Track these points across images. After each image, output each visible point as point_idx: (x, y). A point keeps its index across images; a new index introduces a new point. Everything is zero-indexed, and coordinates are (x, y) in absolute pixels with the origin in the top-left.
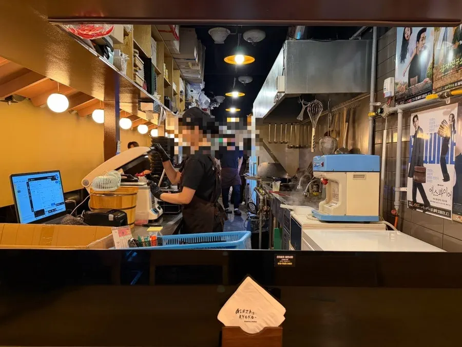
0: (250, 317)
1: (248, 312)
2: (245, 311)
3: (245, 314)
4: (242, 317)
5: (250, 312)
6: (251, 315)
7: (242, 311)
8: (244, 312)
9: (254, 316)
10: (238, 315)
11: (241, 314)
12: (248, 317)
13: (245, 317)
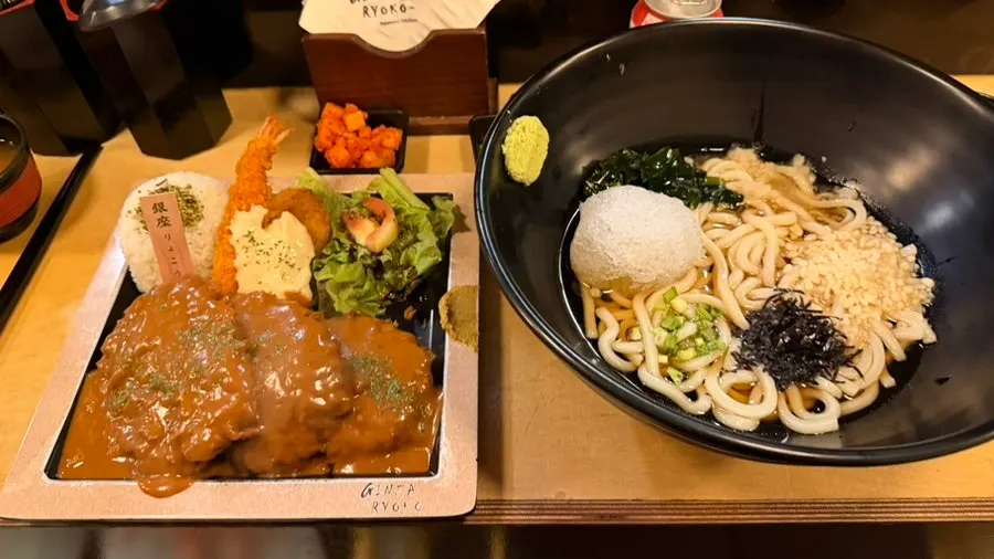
4: (370, 11)
9: (406, 3)
11: (365, 4)
12: (389, 9)
13: (379, 11)
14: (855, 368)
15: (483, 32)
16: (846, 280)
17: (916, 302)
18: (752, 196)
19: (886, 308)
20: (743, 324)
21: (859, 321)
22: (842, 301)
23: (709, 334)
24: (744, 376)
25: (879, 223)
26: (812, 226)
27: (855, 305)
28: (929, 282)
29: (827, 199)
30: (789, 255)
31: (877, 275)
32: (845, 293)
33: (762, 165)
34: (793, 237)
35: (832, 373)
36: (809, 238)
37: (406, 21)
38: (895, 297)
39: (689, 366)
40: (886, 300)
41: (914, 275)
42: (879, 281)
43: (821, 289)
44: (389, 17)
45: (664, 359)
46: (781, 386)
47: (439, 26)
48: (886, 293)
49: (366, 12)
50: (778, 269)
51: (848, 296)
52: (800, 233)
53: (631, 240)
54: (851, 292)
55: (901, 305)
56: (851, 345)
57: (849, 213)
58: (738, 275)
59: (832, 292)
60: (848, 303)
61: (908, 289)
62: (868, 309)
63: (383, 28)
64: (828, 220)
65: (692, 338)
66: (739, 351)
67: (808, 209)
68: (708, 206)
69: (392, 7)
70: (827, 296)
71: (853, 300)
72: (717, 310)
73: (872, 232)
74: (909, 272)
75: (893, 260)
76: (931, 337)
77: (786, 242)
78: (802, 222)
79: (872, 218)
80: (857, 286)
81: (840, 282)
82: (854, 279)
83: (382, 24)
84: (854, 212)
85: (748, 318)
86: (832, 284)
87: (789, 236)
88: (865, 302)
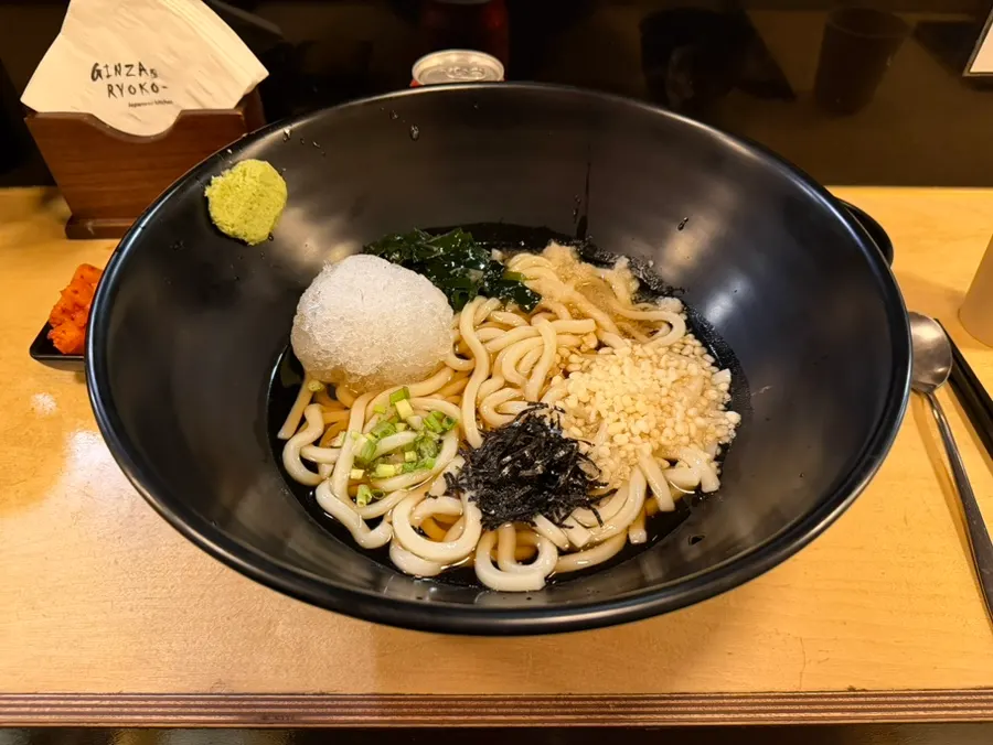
0: (148, 87)
1: (135, 71)
2: (124, 71)
3: (122, 79)
4: (116, 90)
5: (142, 69)
6: (146, 79)
7: (112, 71)
8: (117, 70)
9: (158, 82)
10: (102, 83)
11: (110, 81)
12: (138, 89)
13: (125, 90)
14: (596, 513)
15: (240, 113)
16: (617, 398)
17: (710, 438)
18: (551, 297)
19: (663, 440)
20: (476, 440)
21: (623, 454)
22: (610, 426)
23: (427, 448)
24: (448, 505)
25: (697, 343)
26: (612, 337)
27: (623, 432)
28: (733, 417)
29: (644, 310)
30: (571, 368)
31: (664, 401)
32: (613, 416)
33: (577, 265)
34: (584, 348)
35: (563, 514)
36: (602, 351)
37: (160, 102)
38: (680, 429)
39: (385, 486)
40: (667, 432)
41: (722, 407)
42: (665, 409)
43: (588, 408)
44: (138, 97)
45: (358, 474)
46: (489, 524)
47: (192, 106)
48: (669, 422)
49: (111, 91)
50: (548, 380)
51: (618, 420)
52: (593, 344)
53: (342, 319)
54: (622, 416)
55: (685, 439)
56: (604, 481)
57: (665, 327)
58: (496, 382)
59: (599, 414)
60: (614, 428)
61: (701, 421)
62: (637, 439)
63: (132, 110)
64: (635, 334)
65: (402, 450)
66: (455, 473)
67: (616, 317)
68: (494, 302)
69: (141, 87)
70: (593, 418)
71: (622, 425)
72: (450, 421)
73: (685, 352)
74: (713, 404)
75: (695, 386)
76: (712, 485)
77: (572, 352)
78: (601, 331)
79: (691, 336)
80: (631, 410)
81: (609, 402)
82: (627, 401)
83: (131, 105)
84: (671, 326)
85: (485, 434)
86: (599, 404)
87: (579, 348)
88: (636, 431)
